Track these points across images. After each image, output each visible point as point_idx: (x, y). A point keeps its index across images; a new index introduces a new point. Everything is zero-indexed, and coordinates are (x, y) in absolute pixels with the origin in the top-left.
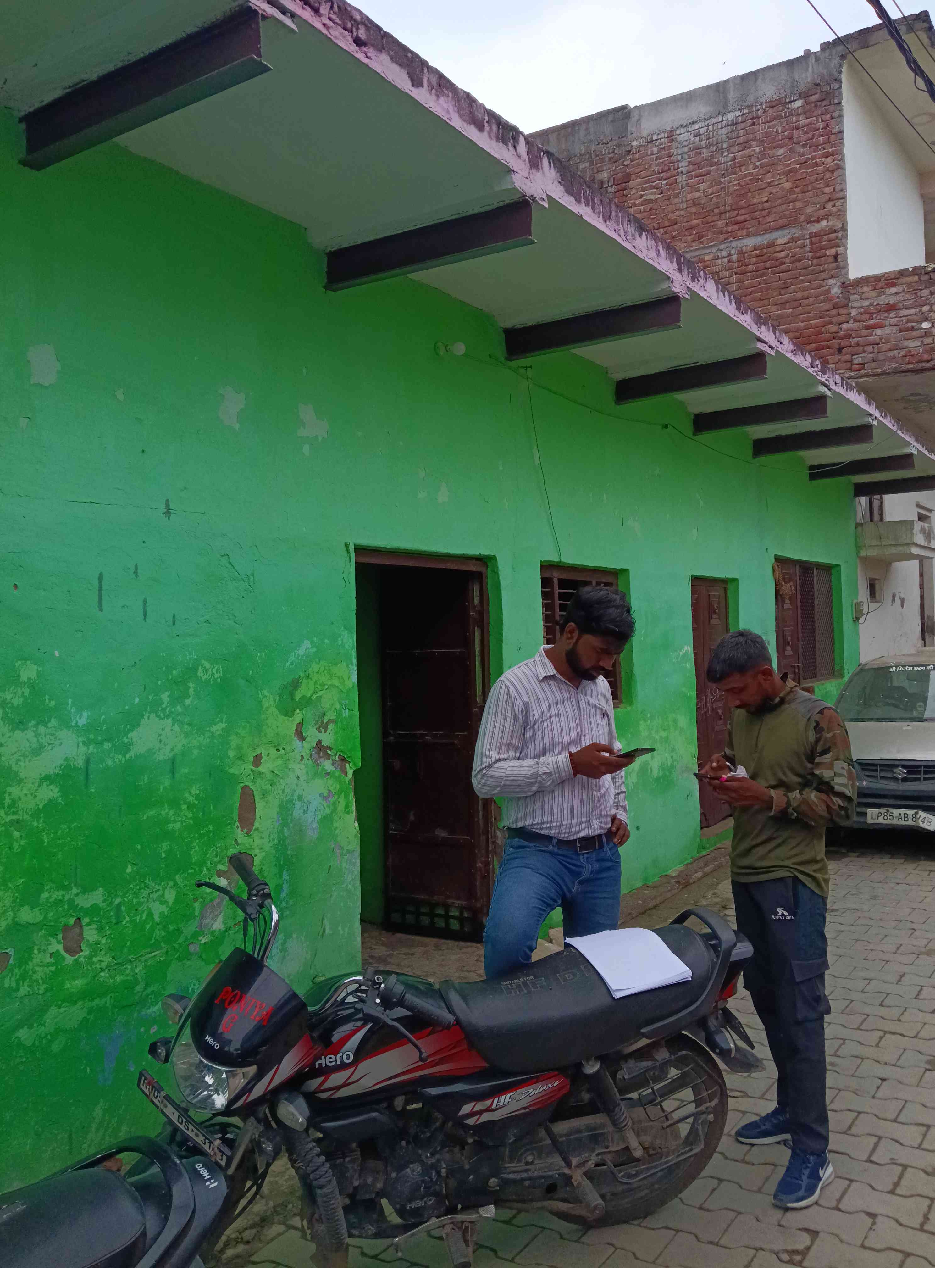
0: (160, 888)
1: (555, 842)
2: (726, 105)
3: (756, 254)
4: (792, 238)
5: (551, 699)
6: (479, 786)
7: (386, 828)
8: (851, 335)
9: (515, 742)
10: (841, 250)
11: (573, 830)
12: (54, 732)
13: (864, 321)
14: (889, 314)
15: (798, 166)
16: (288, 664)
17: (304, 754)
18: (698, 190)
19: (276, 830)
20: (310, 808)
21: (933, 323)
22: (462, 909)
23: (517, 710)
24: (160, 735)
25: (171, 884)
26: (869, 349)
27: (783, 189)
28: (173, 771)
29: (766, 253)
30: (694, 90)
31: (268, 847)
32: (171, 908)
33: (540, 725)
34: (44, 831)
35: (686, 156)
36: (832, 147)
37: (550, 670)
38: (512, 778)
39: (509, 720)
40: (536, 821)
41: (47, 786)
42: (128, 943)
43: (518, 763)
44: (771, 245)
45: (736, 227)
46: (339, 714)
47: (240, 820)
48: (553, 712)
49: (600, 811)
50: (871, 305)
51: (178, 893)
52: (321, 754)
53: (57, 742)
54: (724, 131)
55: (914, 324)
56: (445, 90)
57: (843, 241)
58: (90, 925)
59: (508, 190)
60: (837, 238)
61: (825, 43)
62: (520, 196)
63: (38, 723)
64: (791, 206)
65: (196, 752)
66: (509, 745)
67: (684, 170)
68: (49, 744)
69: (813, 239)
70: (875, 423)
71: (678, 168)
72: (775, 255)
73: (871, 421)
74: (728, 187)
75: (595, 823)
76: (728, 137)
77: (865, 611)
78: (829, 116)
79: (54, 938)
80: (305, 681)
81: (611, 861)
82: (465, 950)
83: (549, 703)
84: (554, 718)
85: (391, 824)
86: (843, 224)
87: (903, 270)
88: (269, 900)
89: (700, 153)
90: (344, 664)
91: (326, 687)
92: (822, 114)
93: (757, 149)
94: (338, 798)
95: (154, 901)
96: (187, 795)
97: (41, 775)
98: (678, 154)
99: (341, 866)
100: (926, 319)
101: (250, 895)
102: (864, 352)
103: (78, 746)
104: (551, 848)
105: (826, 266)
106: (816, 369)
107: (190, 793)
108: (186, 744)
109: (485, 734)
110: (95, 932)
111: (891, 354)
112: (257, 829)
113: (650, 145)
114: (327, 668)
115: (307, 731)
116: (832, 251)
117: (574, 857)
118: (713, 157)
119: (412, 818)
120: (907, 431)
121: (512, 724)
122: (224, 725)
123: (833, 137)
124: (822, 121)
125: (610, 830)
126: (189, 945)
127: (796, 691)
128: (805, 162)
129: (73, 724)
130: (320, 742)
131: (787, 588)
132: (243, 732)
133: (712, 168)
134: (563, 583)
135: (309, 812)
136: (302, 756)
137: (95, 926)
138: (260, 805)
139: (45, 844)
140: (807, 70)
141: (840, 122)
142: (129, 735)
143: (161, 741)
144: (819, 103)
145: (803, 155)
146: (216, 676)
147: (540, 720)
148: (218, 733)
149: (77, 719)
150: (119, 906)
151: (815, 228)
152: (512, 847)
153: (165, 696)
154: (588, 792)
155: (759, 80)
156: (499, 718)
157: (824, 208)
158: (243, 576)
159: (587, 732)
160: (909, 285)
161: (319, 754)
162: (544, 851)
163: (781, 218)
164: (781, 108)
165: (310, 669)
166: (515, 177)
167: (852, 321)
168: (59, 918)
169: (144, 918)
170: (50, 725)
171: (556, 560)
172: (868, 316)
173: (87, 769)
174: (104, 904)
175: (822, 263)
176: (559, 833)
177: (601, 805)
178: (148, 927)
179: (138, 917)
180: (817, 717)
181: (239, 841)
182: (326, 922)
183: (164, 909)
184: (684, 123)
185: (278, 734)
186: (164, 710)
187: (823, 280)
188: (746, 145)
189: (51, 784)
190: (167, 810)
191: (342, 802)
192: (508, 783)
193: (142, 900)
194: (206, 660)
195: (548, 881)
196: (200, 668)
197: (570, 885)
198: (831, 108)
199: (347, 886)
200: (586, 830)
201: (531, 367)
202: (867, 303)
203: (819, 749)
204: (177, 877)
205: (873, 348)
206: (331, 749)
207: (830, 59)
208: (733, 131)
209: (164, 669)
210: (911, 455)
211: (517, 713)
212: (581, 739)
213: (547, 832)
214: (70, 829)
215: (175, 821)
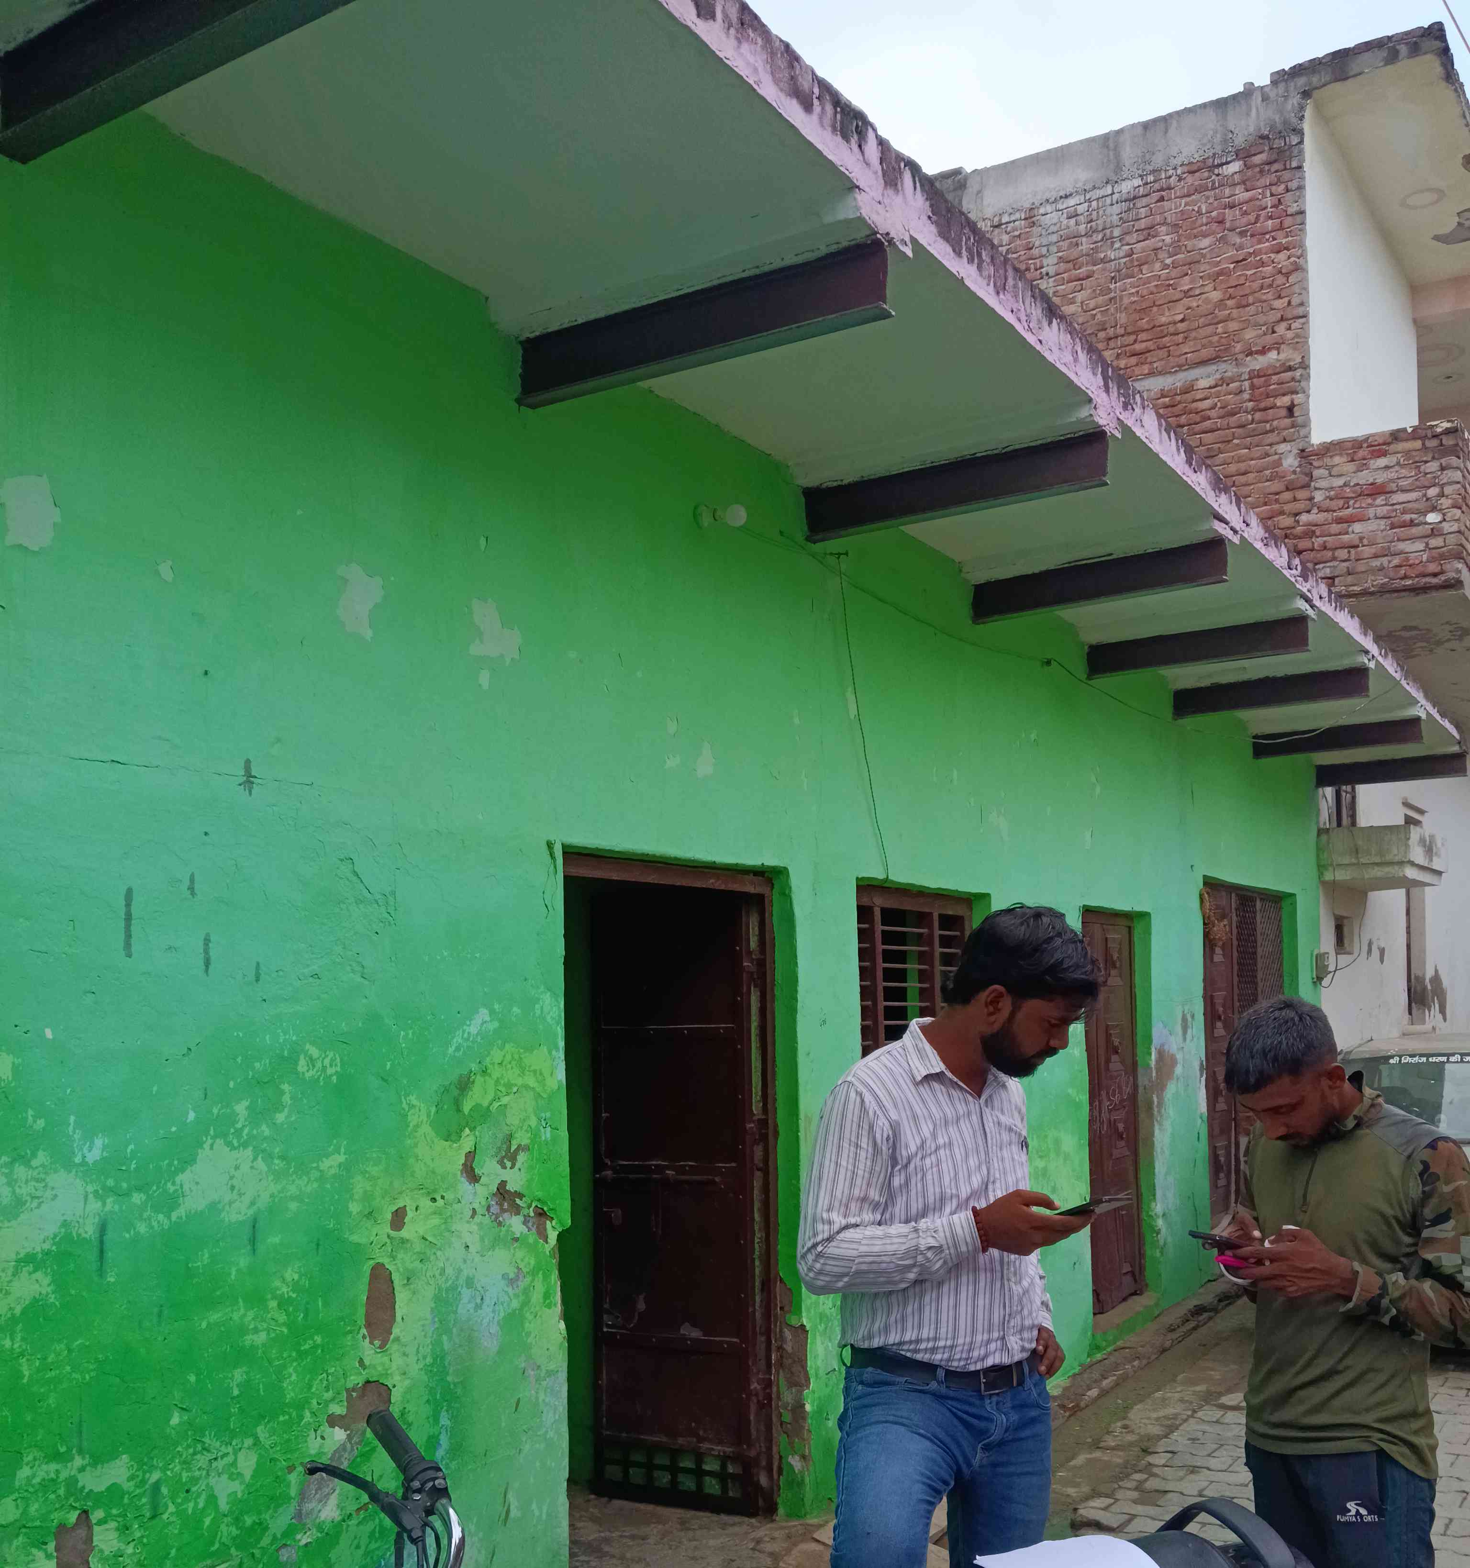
0: (230, 1449)
1: (941, 1374)
2: (1118, 168)
3: (1164, 403)
4: (1222, 378)
5: (938, 1117)
6: (811, 1275)
7: (597, 1324)
8: (1314, 532)
9: (874, 1194)
10: (1298, 398)
11: (976, 1354)
12: (42, 1176)
13: (1334, 511)
14: (1375, 500)
15: (1232, 266)
16: (451, 1050)
17: (476, 1206)
18: (1072, 302)
19: (429, 1341)
20: (487, 1300)
21: (1444, 515)
22: (724, 1459)
23: (878, 1136)
24: (232, 1178)
25: (249, 1442)
26: (1342, 554)
27: (1207, 301)
28: (253, 1241)
29: (1180, 402)
30: (1069, 146)
31: (415, 1369)
32: (248, 1486)
33: (919, 1163)
34: (24, 1356)
35: (1054, 249)
36: (1287, 237)
37: (934, 1062)
38: (871, 1259)
39: (863, 1154)
40: (907, 1338)
41: (30, 1274)
42: (173, 1552)
43: (879, 1231)
44: (1188, 389)
45: (1133, 360)
46: (536, 1135)
47: (368, 1325)
48: (941, 1141)
49: (1022, 1319)
50: (1345, 485)
51: (261, 1456)
52: (506, 1205)
53: (49, 1194)
54: (1116, 209)
55: (1414, 516)
56: (750, 32)
57: (1303, 384)
58: (106, 1522)
59: (848, 222)
60: (1293, 379)
61: (1278, 72)
62: (868, 233)
63: (12, 1162)
64: (1220, 328)
65: (293, 1206)
66: (864, 1199)
67: (1052, 270)
68: (33, 1198)
69: (1255, 380)
70: (1372, 665)
71: (1042, 267)
72: (1195, 405)
73: (1366, 661)
74: (1121, 298)
75: (1014, 1342)
76: (1121, 219)
77: (1331, 968)
78: (1283, 186)
79: (40, 1549)
80: (479, 1080)
81: (1038, 1406)
82: (731, 1530)
83: (935, 1126)
84: (942, 1152)
85: (605, 1316)
86: (1303, 357)
87: (1398, 431)
88: (444, 1501)
89: (1077, 244)
90: (544, 1049)
91: (515, 1089)
92: (1271, 185)
93: (1168, 239)
94: (533, 1280)
95: (219, 1475)
96: (277, 1283)
97: (18, 1253)
98: (1041, 246)
99: (537, 1398)
100: (1434, 509)
101: (408, 1490)
102: (1334, 559)
103: (86, 1198)
104: (934, 1385)
105: (1275, 423)
106: (1294, 572)
107: (284, 1280)
108: (276, 1193)
109: (820, 1179)
110: (113, 1535)
111: (1376, 563)
112: (397, 1339)
113: (997, 231)
114: (516, 1057)
115: (482, 1168)
116: (1286, 400)
117: (978, 1402)
118: (1096, 250)
119: (641, 1306)
120: (1414, 681)
121: (869, 1163)
122: (342, 1158)
123: (1288, 221)
124: (1272, 195)
125: (1034, 1352)
126: (277, 1550)
127: (1380, 1105)
128: (1244, 260)
129: (78, 1160)
130: (503, 1184)
131: (1221, 929)
132: (374, 1170)
133: (1095, 268)
134: (889, 916)
135: (484, 1306)
136: (474, 1210)
137: (113, 1525)
138: (401, 1297)
139: (25, 1381)
140: (1248, 114)
141: (1299, 197)
142: (178, 1179)
143: (233, 1188)
144: (1267, 168)
145: (1241, 247)
146: (330, 1071)
147: (919, 1156)
148: (333, 1171)
149: (85, 1151)
150: (156, 1487)
151: (1258, 363)
152: (861, 1383)
153: (241, 1108)
154: (1003, 1285)
155: (1172, 131)
156: (846, 1151)
157: (1274, 332)
158: (378, 896)
159: (997, 1176)
160: (1407, 453)
161: (501, 1205)
162: (921, 1391)
163: (1204, 346)
164: (1206, 174)
165: (488, 1059)
166: (860, 197)
167: (1315, 510)
168: (50, 1512)
169: (201, 1505)
170: (35, 1163)
171: (881, 876)
172: (1341, 503)
173: (102, 1242)
174: (132, 1483)
175: (1270, 418)
176: (949, 1360)
177: (1022, 1309)
178: (207, 1521)
179: (191, 1505)
180: (1426, 1155)
181: (367, 1362)
182: (511, 1497)
183: (236, 1487)
184: (1052, 196)
185: (433, 1172)
186: (238, 1133)
187: (1271, 445)
188: (1149, 232)
189: (35, 1271)
190: (242, 1311)
191: (540, 1287)
192: (864, 1267)
193: (197, 1473)
194: (313, 1043)
195: (935, 1447)
196: (302, 1057)
197: (968, 1450)
198: (1286, 175)
199: (547, 1432)
200: (997, 1355)
201: (846, 554)
202: (1340, 482)
203: (1428, 1212)
204: (259, 1429)
205: (1349, 552)
206: (521, 1196)
207: (1286, 98)
208: (1129, 210)
209: (239, 1060)
210: (1416, 720)
211: (879, 1141)
212: (987, 1188)
213: (927, 1356)
214: (70, 1351)
215: (256, 1331)
